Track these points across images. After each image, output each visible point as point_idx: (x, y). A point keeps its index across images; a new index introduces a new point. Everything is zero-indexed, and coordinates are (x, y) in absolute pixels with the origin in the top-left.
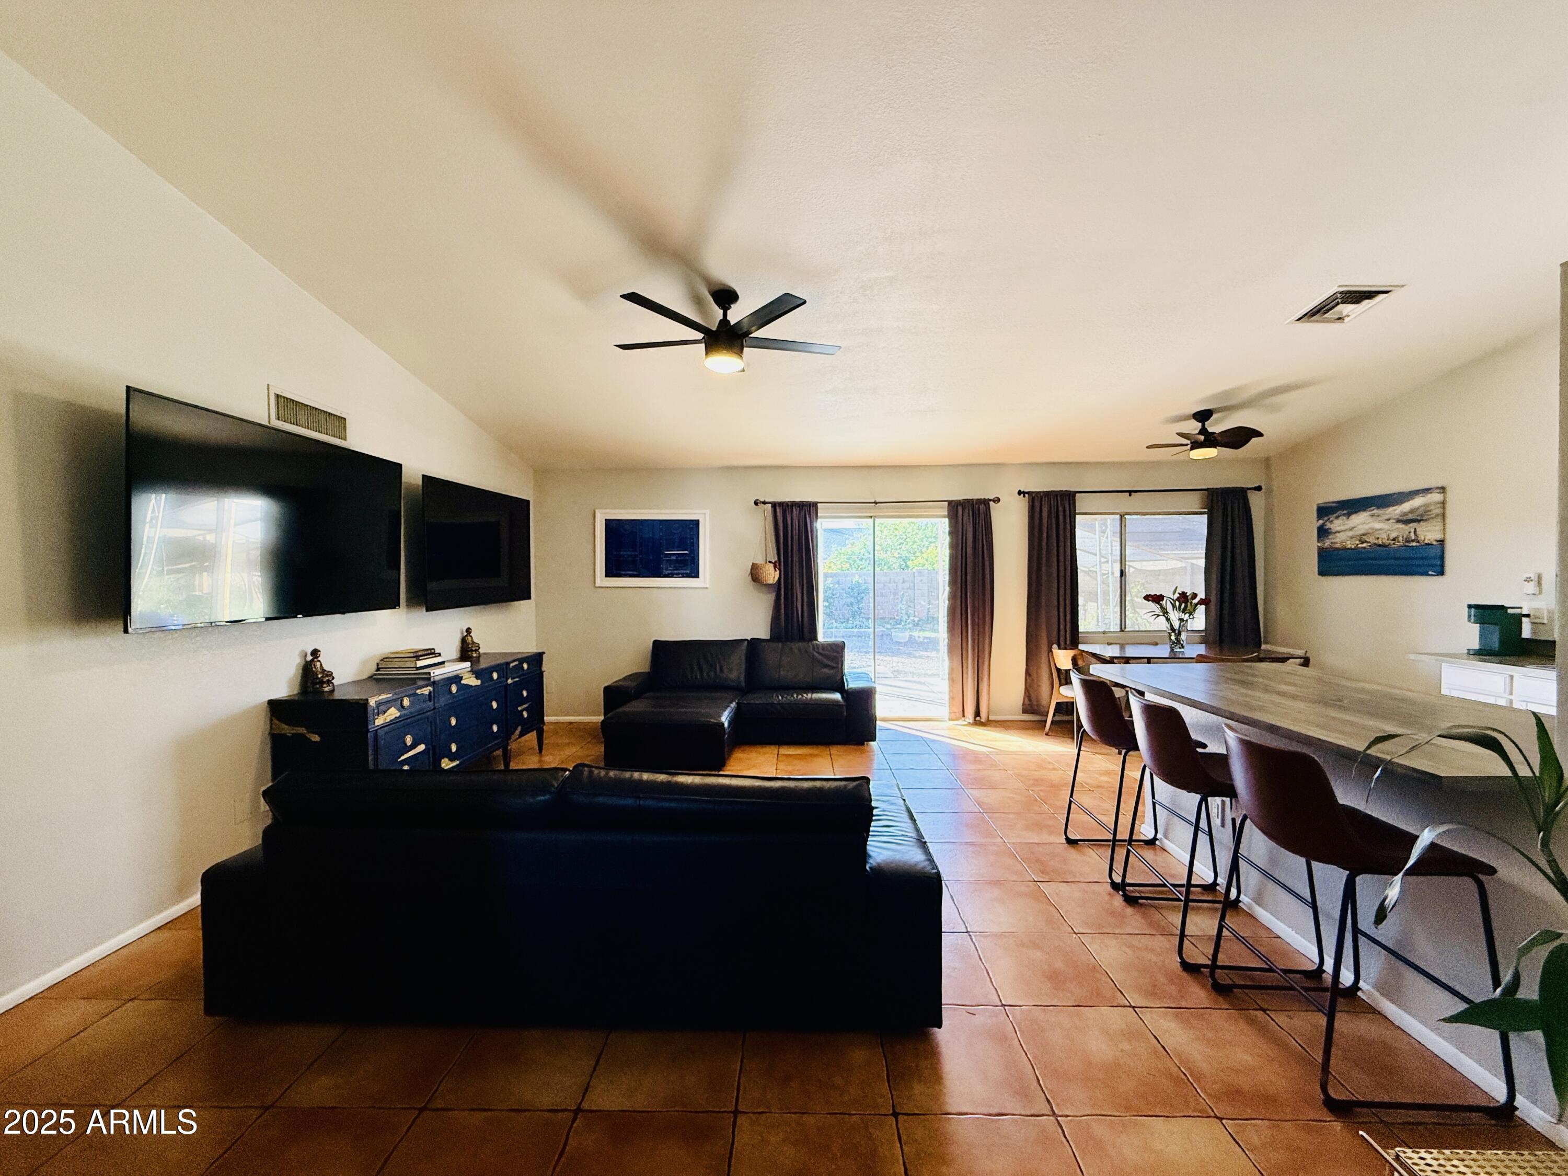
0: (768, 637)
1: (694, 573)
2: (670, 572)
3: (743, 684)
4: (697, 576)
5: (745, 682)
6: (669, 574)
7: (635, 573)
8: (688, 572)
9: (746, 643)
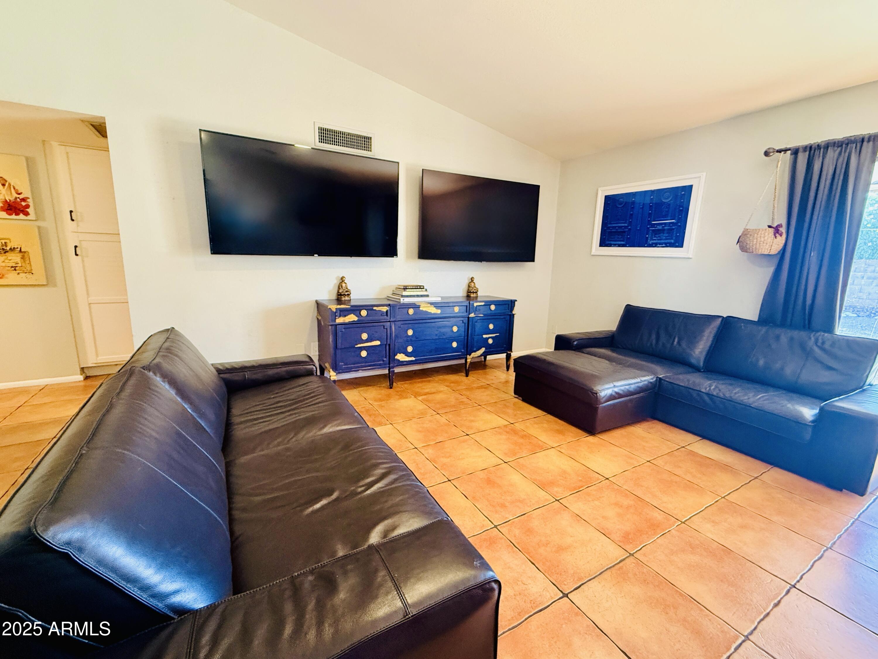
0: (756, 319)
1: (679, 242)
2: (654, 241)
3: (702, 364)
4: (681, 246)
5: (704, 362)
6: (653, 244)
7: (623, 243)
8: (672, 241)
9: (720, 319)
